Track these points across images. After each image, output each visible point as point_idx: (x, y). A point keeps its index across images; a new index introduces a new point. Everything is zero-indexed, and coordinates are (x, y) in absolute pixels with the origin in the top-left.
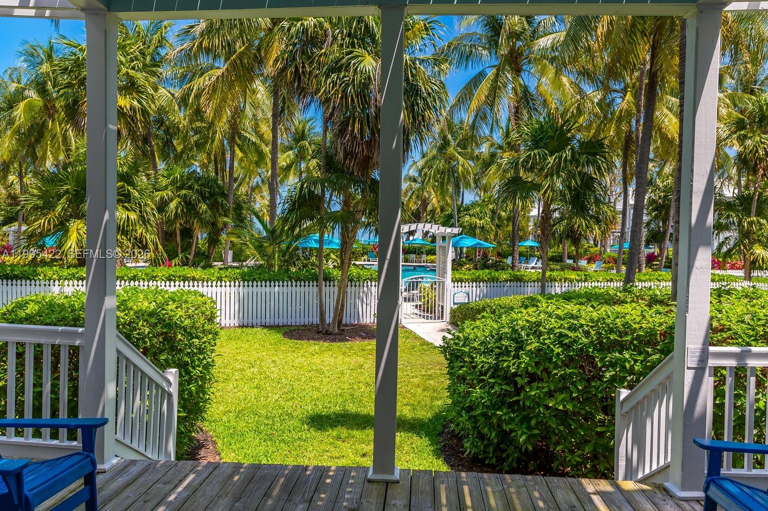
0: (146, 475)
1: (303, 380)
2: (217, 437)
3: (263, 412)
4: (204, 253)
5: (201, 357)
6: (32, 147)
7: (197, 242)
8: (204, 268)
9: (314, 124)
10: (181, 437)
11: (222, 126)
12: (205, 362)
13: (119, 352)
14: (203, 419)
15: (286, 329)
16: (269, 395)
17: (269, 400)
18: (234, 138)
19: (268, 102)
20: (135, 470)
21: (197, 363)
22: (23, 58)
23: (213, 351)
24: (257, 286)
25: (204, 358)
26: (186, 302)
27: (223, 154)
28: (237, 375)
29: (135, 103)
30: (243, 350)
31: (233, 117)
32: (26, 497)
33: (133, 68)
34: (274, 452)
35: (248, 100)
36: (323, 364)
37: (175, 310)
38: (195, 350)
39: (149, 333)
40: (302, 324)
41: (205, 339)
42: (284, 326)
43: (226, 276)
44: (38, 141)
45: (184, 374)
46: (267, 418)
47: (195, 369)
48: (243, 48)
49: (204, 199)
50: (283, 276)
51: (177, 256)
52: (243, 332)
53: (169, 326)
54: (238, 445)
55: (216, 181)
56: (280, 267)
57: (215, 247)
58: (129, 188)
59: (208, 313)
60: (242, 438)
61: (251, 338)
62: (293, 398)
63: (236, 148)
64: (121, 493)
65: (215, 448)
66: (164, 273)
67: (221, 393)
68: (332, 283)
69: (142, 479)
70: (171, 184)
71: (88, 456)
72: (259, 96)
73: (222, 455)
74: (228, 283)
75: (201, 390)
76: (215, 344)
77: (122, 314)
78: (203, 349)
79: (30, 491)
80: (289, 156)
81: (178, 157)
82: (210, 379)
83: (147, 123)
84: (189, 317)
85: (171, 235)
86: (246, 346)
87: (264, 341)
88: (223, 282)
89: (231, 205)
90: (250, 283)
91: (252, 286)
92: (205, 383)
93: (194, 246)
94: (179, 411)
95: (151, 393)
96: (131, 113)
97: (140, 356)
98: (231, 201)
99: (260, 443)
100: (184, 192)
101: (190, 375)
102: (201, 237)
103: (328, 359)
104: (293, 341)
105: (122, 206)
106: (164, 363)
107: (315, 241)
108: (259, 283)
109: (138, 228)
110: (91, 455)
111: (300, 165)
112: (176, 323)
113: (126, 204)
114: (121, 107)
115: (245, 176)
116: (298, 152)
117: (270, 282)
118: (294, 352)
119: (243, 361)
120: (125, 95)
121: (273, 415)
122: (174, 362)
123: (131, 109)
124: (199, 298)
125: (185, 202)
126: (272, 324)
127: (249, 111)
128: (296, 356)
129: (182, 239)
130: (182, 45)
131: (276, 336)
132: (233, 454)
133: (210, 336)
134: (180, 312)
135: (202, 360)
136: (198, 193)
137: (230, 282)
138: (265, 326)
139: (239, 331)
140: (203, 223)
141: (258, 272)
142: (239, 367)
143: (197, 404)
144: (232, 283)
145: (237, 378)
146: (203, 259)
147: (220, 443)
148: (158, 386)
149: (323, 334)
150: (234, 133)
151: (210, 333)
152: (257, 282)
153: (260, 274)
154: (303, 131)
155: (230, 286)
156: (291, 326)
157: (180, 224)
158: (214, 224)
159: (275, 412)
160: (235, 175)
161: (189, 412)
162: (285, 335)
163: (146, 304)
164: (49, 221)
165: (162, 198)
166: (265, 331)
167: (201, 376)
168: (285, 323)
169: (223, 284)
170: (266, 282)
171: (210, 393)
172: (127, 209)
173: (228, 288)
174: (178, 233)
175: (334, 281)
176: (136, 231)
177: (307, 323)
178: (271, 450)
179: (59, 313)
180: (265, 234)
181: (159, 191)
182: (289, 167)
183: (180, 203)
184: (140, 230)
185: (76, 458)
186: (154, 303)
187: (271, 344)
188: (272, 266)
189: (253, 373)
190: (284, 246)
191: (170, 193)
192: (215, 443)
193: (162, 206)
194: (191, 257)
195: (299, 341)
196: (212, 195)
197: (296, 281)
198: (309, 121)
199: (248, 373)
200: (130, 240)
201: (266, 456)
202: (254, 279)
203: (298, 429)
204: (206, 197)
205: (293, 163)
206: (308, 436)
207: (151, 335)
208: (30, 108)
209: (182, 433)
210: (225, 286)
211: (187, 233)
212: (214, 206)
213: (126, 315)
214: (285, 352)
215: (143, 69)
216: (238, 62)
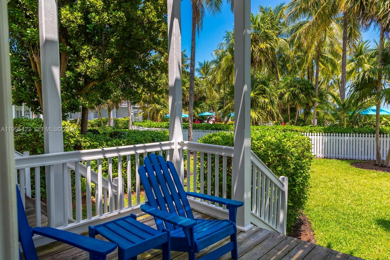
0: (267, 240)
1: (368, 194)
2: (311, 220)
3: (341, 210)
4: (302, 119)
5: (302, 171)
6: (228, 76)
7: (298, 114)
8: (302, 126)
9: (369, 45)
10: (289, 217)
11: (312, 52)
12: (304, 175)
13: (252, 163)
14: (303, 209)
15: (352, 161)
16: (344, 199)
17: (344, 203)
18: (319, 57)
19: (339, 33)
20: (261, 235)
21: (299, 175)
22: (225, 39)
23: (309, 169)
24: (333, 136)
25: (304, 172)
26: (292, 138)
27: (312, 68)
28: (322, 185)
29: (268, 45)
30: (325, 171)
31: (318, 46)
32: (195, 243)
33: (267, 29)
34: (351, 239)
35: (328, 34)
36: (382, 185)
37: (286, 142)
38: (298, 167)
39: (271, 154)
40: (363, 159)
41: (304, 161)
42: (350, 159)
43: (315, 130)
44: (230, 74)
45: (291, 180)
46: (344, 214)
47: (298, 178)
48: (325, 4)
49: (302, 91)
50: (350, 130)
51: (288, 121)
52: (325, 161)
53: (283, 151)
54: (325, 228)
55: (308, 82)
56: (348, 125)
57: (308, 116)
58: (265, 87)
59: (306, 145)
60: (328, 225)
61: (329, 164)
62: (361, 204)
63: (320, 64)
64: (252, 249)
65: (310, 226)
66: (281, 128)
67: (313, 194)
68: (385, 135)
69: (265, 243)
70: (285, 86)
71: (232, 224)
72: (334, 31)
73: (315, 232)
74: (316, 134)
75: (302, 191)
76: (310, 165)
77: (256, 143)
78: (303, 167)
79: (198, 239)
80: (351, 65)
81: (289, 73)
82: (307, 186)
83: (273, 55)
84: (295, 147)
85: (285, 111)
86: (327, 169)
87: (338, 167)
88: (313, 133)
89: (317, 94)
90: (329, 134)
91: (330, 136)
92: (304, 188)
93: (297, 116)
94: (288, 202)
95: (272, 189)
96: (266, 50)
97: (266, 167)
98: (317, 91)
99: (340, 230)
100: (292, 89)
101: (295, 181)
102: (301, 111)
103: (385, 182)
104: (357, 168)
105: (262, 96)
106: (280, 173)
107: (373, 110)
108: (334, 134)
109: (269, 106)
110: (234, 223)
111: (359, 70)
112: (287, 150)
113: (264, 95)
114: (261, 48)
115: (325, 80)
116: (357, 62)
117: (342, 134)
118: (359, 175)
119: (326, 177)
120: (264, 42)
121: (348, 213)
122: (285, 173)
123: (266, 48)
124: (301, 136)
125: (292, 94)
126: (343, 157)
127: (328, 40)
128: (360, 178)
129: (291, 113)
130: (291, 11)
131: (346, 165)
132: (322, 233)
133: (308, 159)
134: (289, 144)
135: (302, 173)
136: (299, 89)
137: (317, 133)
138: (338, 159)
139: (323, 160)
140: (302, 104)
141: (334, 128)
142: (323, 180)
143: (299, 199)
144: (318, 134)
145: (322, 186)
146: (302, 122)
147: (313, 225)
148: (276, 186)
149: (380, 166)
150: (319, 56)
151: (307, 158)
152: (333, 133)
153: (335, 129)
154: (361, 50)
155: (317, 135)
156: (355, 160)
157: (290, 105)
158: (307, 104)
159: (349, 211)
160: (319, 80)
161: (295, 203)
162: (352, 164)
163: (270, 138)
164: (232, 105)
165: (281, 93)
166: (339, 161)
167: (302, 183)
168: (351, 158)
169: (313, 134)
170: (339, 134)
171: (307, 194)
172: (264, 97)
173: (316, 136)
174: (289, 110)
175: (387, 134)
176: (268, 108)
177: (366, 159)
178: (349, 237)
179: (226, 141)
180: (338, 107)
181: (280, 89)
182: (351, 72)
183: (290, 94)
184: (270, 107)
185: (225, 224)
186: (274, 138)
187: (343, 169)
188: (343, 125)
189: (332, 185)
190: (350, 114)
191: (285, 90)
192: (310, 223)
193: (281, 96)
194: (295, 122)
195: (362, 169)
196: (306, 89)
197: (359, 134)
198: (365, 43)
199: (329, 184)
200: (265, 112)
201: (345, 240)
202: (332, 132)
203: (368, 226)
204: (303, 91)
205: (354, 69)
206: (377, 233)
207: (272, 155)
208: (227, 60)
209: (290, 215)
210: (314, 135)
211: (293, 110)
212: (308, 95)
213: (258, 143)
214: (353, 175)
215: (272, 28)
216: (322, 12)
